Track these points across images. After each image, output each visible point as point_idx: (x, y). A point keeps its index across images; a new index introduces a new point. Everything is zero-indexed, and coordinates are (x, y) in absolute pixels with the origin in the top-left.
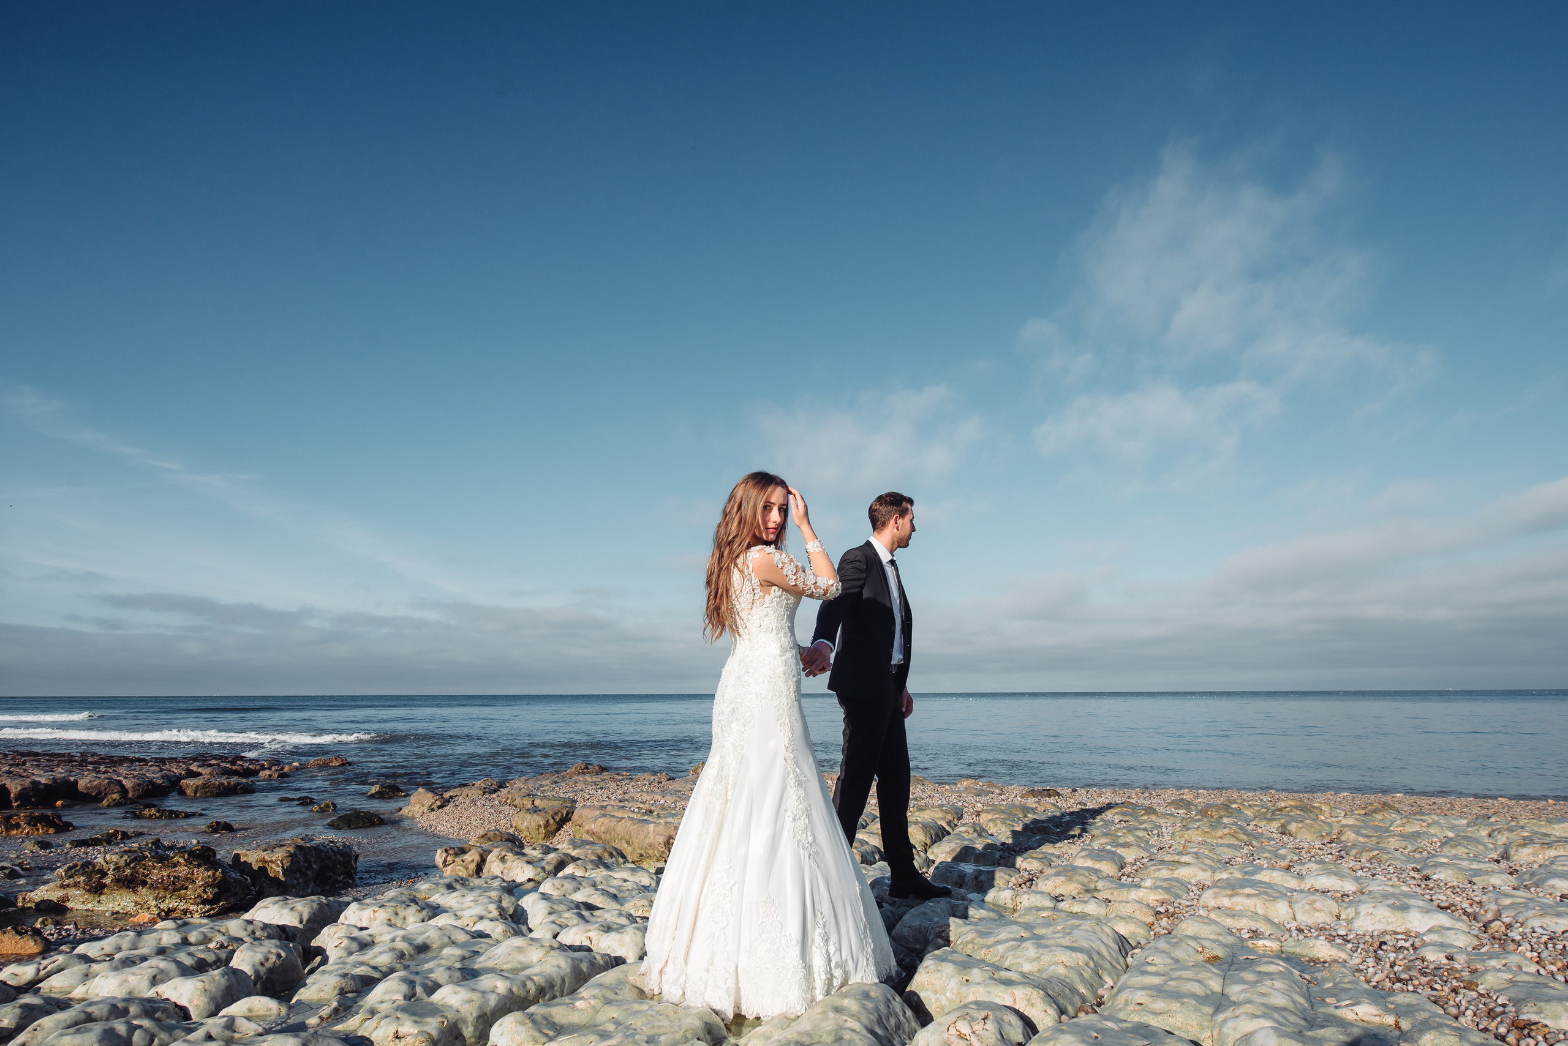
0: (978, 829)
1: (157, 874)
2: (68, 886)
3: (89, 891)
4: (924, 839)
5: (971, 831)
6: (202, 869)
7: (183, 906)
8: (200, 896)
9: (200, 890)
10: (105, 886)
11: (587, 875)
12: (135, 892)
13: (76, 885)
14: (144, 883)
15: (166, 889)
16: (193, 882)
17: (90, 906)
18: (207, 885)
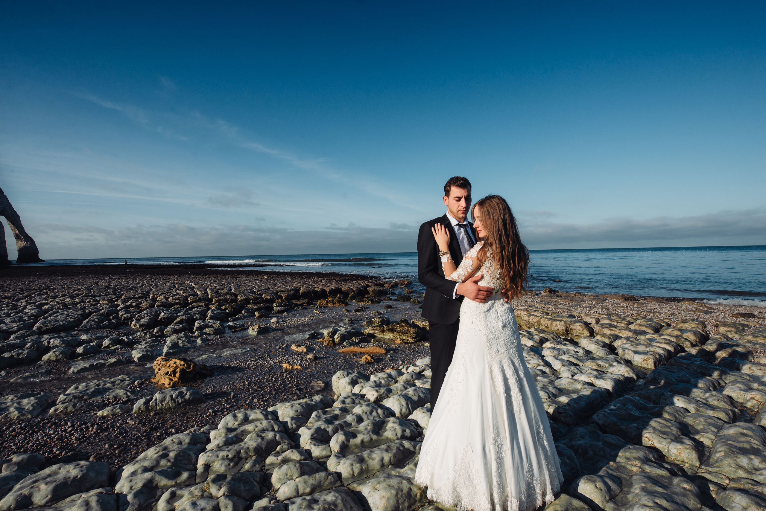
0: (726, 337)
1: (399, 329)
2: (375, 330)
3: (381, 332)
4: (695, 339)
5: (722, 338)
6: (411, 328)
7: (407, 338)
8: (412, 336)
9: (412, 334)
10: (385, 330)
11: (556, 346)
12: (393, 333)
13: (377, 330)
14: (396, 331)
15: (402, 333)
16: (410, 332)
17: (381, 336)
18: (413, 333)
